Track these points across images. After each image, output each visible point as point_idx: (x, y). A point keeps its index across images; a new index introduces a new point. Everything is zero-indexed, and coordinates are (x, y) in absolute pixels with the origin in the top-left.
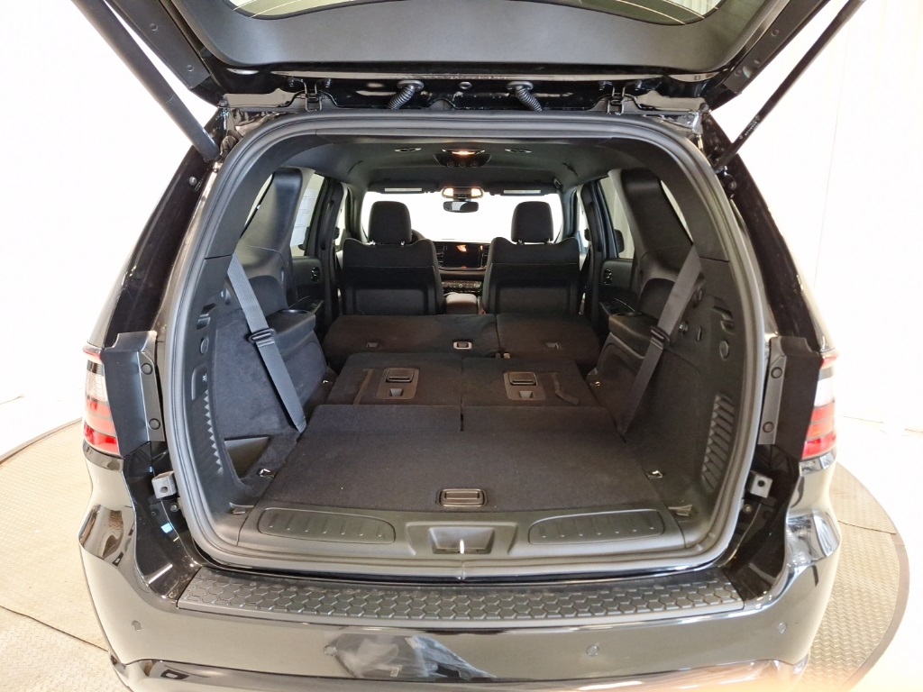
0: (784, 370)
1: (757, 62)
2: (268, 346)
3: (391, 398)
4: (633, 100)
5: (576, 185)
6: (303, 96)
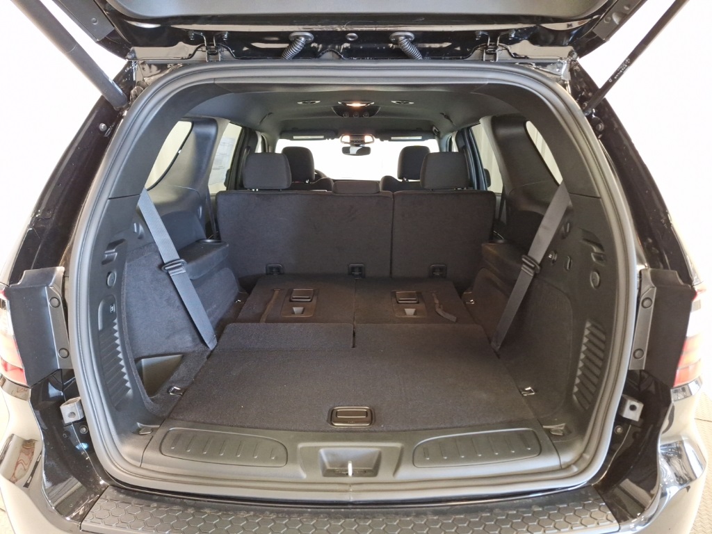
0: (653, 301)
1: (627, 8)
2: (181, 275)
3: (293, 316)
4: (507, 49)
5: (452, 131)
6: (204, 49)
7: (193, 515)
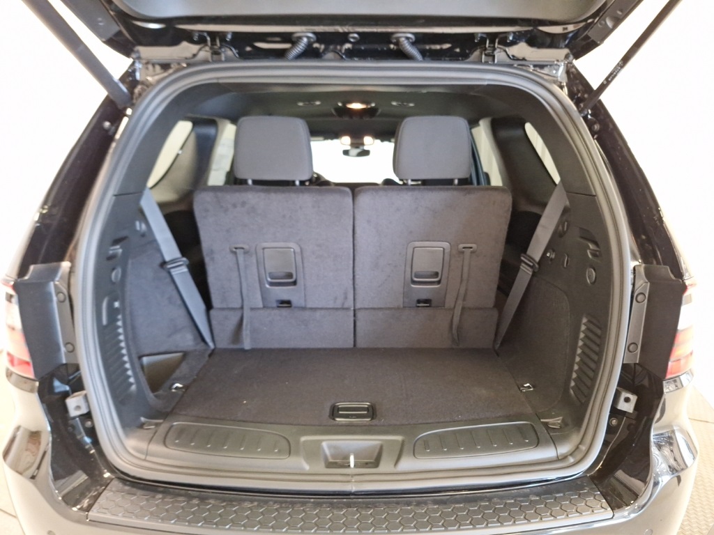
0: (647, 296)
1: (619, 13)
2: (181, 273)
4: (505, 51)
6: (207, 48)
7: (198, 505)
